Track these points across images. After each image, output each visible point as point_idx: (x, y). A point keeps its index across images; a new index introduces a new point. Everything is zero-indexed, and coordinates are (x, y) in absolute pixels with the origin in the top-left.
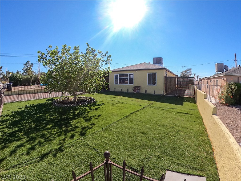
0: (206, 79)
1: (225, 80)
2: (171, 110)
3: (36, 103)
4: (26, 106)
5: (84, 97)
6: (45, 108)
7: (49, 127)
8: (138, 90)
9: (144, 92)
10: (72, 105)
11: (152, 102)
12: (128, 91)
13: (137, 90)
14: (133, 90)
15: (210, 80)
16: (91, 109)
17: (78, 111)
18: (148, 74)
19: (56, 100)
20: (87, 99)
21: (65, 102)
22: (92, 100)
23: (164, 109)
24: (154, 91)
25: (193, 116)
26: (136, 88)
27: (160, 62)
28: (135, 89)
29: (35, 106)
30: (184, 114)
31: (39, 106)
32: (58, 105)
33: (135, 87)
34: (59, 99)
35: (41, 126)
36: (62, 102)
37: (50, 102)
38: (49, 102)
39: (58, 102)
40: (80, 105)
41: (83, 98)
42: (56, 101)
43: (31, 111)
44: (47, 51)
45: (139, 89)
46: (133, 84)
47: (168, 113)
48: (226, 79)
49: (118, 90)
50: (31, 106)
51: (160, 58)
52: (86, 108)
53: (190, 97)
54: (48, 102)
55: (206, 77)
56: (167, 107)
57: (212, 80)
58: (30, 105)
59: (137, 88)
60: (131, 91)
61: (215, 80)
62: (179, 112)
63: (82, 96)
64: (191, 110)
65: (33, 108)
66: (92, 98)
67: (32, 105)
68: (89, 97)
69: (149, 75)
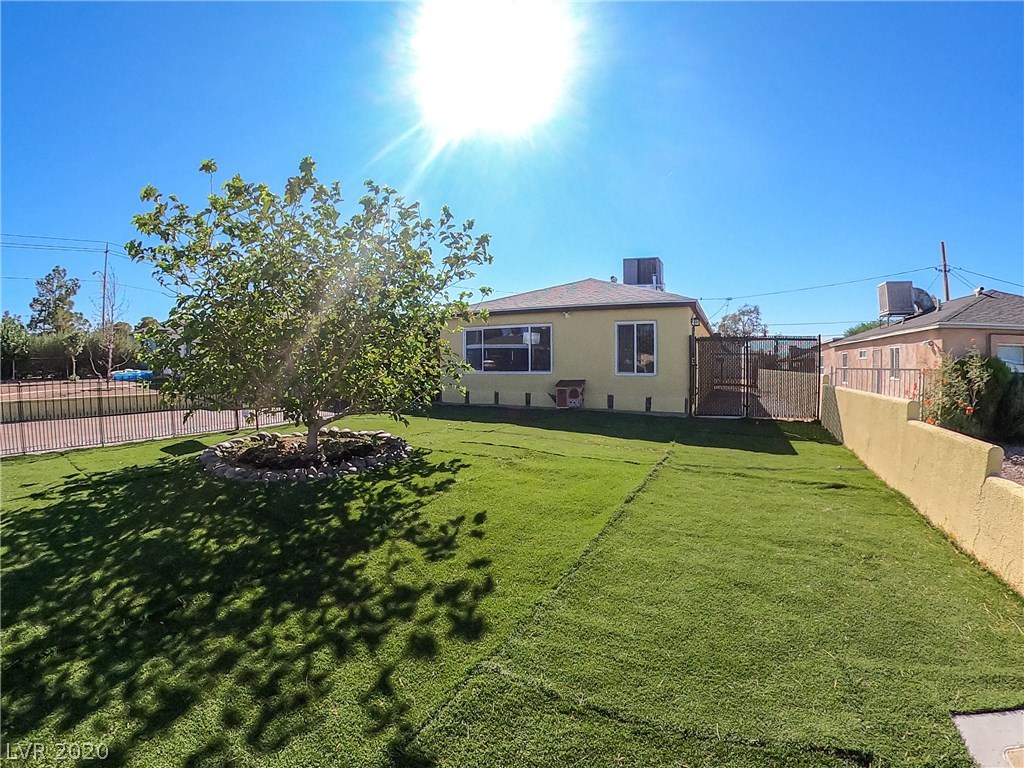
0: (838, 348)
1: (936, 349)
2: (766, 474)
3: (115, 463)
4: (66, 483)
5: (348, 430)
6: (168, 490)
7: (242, 602)
8: (574, 394)
9: (604, 405)
10: (313, 473)
11: (666, 447)
12: (528, 402)
13: (571, 397)
14: (553, 397)
15: (860, 350)
16: (421, 492)
17: (361, 503)
18: (620, 327)
19: (214, 446)
20: (369, 441)
21: (268, 459)
22: (393, 445)
23: (739, 475)
24: (649, 400)
25: (868, 493)
26: (568, 390)
27: (654, 278)
28: (561, 393)
29: (117, 480)
30: (829, 487)
31: (140, 480)
32: (238, 474)
33: (561, 383)
34: (227, 444)
35: (189, 602)
36: (251, 458)
37: (187, 456)
38: (181, 458)
39: (230, 458)
40: (351, 472)
41: (344, 435)
42: (218, 453)
43: (97, 508)
44: (175, 203)
45: (580, 390)
46: (549, 369)
47: (766, 486)
48: (939, 343)
49: (483, 397)
50: (95, 478)
51: (654, 259)
52: (392, 487)
53: (800, 420)
54: (173, 458)
55: (835, 340)
56: (742, 463)
57: (871, 349)
58: (90, 478)
59: (572, 388)
60: (541, 400)
61: (887, 349)
62: (805, 483)
63: (336, 429)
64: (838, 470)
65: (104, 491)
66: (388, 435)
67: (96, 474)
68: (374, 433)
69: (625, 331)
